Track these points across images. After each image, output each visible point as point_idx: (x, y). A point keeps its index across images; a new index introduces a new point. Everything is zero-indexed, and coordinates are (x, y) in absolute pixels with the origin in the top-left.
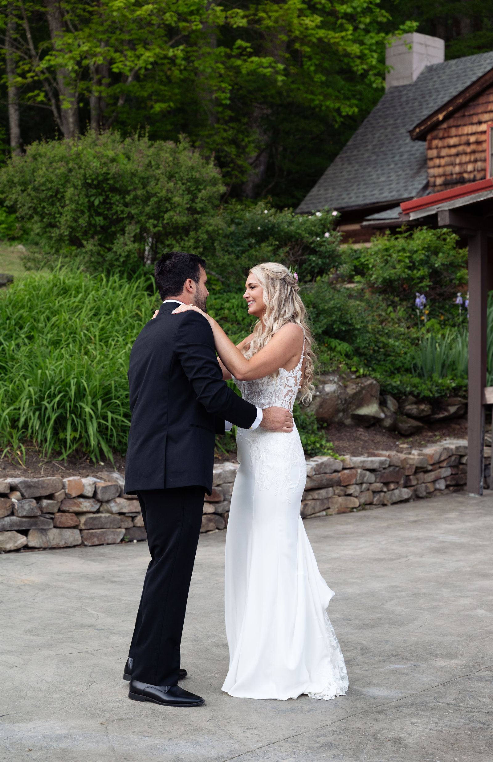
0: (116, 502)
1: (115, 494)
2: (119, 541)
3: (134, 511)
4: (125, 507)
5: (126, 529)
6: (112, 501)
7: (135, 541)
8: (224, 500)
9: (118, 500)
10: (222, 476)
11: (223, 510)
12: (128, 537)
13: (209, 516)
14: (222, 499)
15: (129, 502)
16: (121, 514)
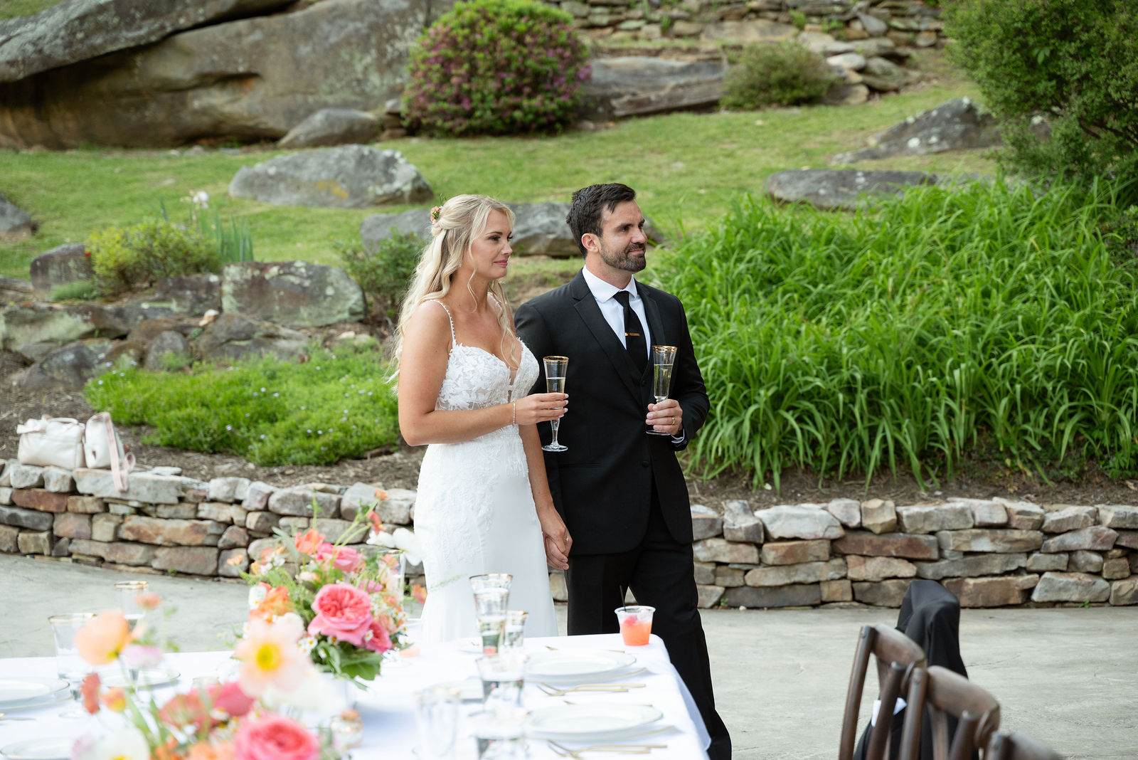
0: (705, 545)
1: (705, 531)
2: (710, 604)
3: (743, 561)
4: (724, 554)
5: (727, 588)
6: (702, 543)
7: (742, 608)
8: (942, 557)
9: (709, 542)
10: (935, 518)
11: (935, 573)
12: (727, 600)
13: (903, 581)
14: (935, 555)
15: (730, 546)
16: (719, 564)
